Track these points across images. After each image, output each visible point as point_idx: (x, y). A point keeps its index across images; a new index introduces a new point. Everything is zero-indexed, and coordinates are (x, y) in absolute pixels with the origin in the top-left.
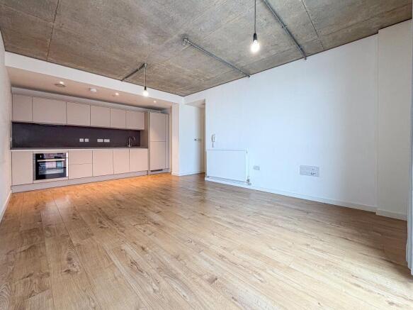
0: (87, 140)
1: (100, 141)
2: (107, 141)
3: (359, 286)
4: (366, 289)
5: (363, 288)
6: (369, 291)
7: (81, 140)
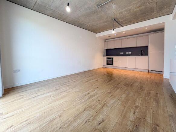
0: (123, 53)
1: (127, 53)
2: (130, 53)
3: (25, 121)
4: (22, 122)
5: (24, 122)
6: (21, 123)
7: (121, 53)
